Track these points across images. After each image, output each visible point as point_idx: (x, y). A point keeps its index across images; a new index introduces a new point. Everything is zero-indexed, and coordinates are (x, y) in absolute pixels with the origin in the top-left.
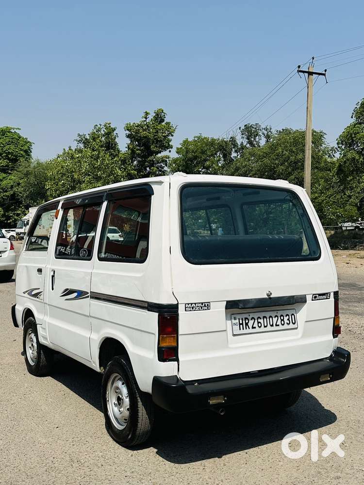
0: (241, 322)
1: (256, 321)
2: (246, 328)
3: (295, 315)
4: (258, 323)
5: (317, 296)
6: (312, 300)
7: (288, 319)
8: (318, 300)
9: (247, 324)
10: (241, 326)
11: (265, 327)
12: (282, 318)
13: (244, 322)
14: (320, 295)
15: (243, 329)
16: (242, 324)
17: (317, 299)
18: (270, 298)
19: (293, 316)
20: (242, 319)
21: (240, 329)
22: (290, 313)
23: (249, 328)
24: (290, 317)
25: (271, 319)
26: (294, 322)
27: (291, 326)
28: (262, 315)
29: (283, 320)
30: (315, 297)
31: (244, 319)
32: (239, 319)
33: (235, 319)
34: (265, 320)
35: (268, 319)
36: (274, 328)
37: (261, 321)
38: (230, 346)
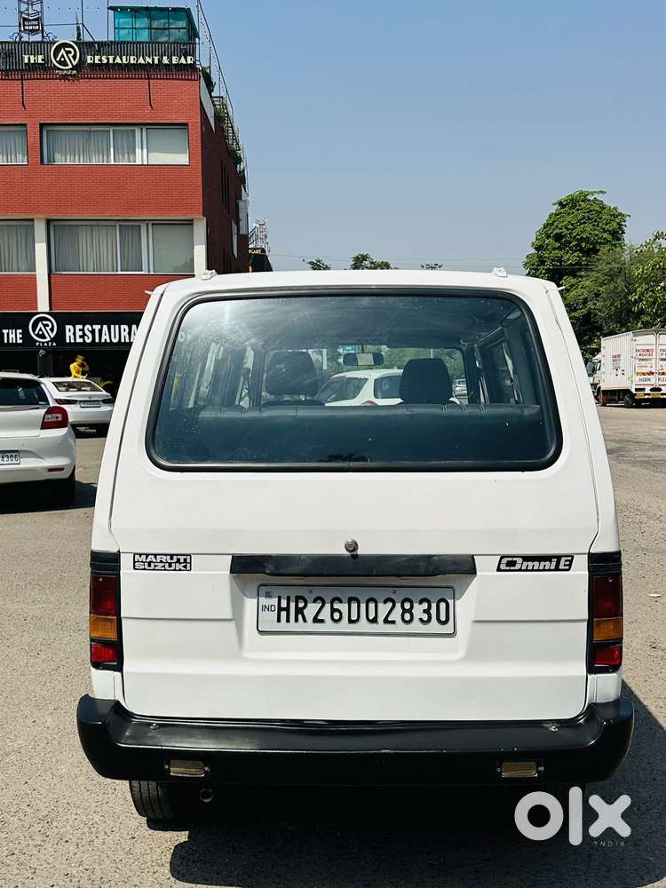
0: (284, 604)
1: (328, 606)
2: (296, 620)
3: (451, 602)
4: (333, 610)
5: (519, 560)
6: (499, 570)
7: (427, 611)
8: (520, 570)
9: (299, 611)
10: (284, 614)
11: (351, 621)
12: (407, 606)
13: (293, 605)
14: (526, 558)
15: (288, 621)
16: (287, 609)
17: (518, 567)
18: (354, 557)
19: (443, 605)
20: (288, 599)
21: (279, 620)
22: (434, 596)
23: (305, 620)
24: (434, 606)
25: (372, 606)
26: (443, 618)
27: (434, 626)
28: (345, 593)
29: (410, 611)
30: (509, 563)
31: (293, 598)
32: (280, 598)
33: (268, 595)
34: (354, 606)
35: (363, 606)
36: (381, 627)
37: (343, 607)
38: (246, 654)
